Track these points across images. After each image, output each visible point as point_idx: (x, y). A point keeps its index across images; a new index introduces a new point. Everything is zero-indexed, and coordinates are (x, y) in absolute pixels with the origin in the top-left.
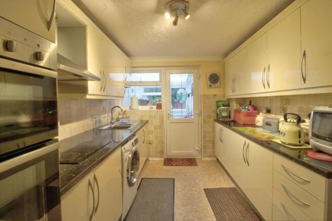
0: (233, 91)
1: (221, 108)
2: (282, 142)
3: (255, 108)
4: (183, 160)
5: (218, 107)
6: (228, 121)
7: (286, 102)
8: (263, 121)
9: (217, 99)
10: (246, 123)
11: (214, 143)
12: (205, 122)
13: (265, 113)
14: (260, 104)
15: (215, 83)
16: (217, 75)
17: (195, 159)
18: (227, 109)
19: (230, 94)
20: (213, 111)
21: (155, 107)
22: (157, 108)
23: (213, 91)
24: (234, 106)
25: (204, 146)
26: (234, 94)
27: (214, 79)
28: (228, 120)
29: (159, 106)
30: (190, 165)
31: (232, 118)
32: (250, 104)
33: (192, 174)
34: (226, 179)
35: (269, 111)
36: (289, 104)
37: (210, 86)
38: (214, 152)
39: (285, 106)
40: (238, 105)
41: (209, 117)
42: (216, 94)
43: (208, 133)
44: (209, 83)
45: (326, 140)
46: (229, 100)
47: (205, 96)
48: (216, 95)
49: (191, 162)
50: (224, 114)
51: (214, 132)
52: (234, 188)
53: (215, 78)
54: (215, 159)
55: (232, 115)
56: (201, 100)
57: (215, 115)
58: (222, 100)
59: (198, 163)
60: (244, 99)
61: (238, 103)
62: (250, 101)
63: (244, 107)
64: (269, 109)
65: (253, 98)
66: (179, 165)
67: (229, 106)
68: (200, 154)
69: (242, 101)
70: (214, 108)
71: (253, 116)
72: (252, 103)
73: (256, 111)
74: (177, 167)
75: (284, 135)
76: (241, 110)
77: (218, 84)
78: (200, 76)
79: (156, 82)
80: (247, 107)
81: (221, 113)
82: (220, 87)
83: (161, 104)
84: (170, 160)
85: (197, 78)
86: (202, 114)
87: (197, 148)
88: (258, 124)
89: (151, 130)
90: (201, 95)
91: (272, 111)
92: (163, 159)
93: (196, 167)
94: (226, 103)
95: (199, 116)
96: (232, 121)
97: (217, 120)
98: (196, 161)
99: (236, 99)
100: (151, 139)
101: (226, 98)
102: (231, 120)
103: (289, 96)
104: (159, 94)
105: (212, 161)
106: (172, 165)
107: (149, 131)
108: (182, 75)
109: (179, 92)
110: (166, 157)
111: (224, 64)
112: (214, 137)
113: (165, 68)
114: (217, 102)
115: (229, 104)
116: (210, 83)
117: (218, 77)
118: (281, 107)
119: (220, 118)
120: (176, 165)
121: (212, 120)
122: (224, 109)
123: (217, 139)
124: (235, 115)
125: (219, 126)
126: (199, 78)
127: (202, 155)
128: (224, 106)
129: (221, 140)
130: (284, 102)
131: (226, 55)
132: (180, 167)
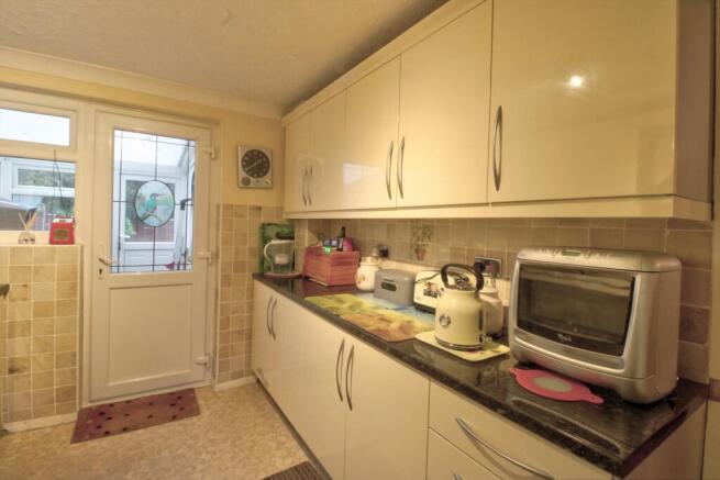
0: (307, 199)
1: (273, 242)
2: (441, 342)
3: (355, 246)
4: (151, 402)
5: (265, 240)
6: (289, 278)
7: (425, 234)
8: (377, 277)
9: (263, 220)
10: (334, 283)
11: (250, 336)
12: (226, 280)
13: (377, 258)
14: (365, 237)
15: (259, 176)
16: (264, 155)
17: (192, 390)
18: (289, 245)
19: (297, 208)
20: (251, 250)
21: (42, 237)
22: (52, 242)
23: (252, 197)
24: (305, 238)
25: (222, 349)
26: (308, 208)
27: (257, 164)
28: (290, 274)
29: (63, 234)
30: (174, 418)
31: (299, 270)
32: (343, 236)
33: (180, 451)
34: (283, 439)
35: (384, 254)
36: (429, 238)
37: (246, 182)
38: (249, 363)
39: (420, 243)
40: (313, 236)
41: (239, 266)
42: (259, 204)
43: (234, 312)
44: (243, 174)
45: (559, 340)
46: (293, 223)
47: (228, 207)
48: (259, 208)
49: (179, 404)
50: (280, 259)
51: (251, 306)
52: (304, 463)
53: (259, 161)
54: (251, 379)
55: (300, 262)
56: (217, 218)
57: (256, 261)
58: (276, 221)
59: (200, 402)
60: (329, 223)
61: (314, 233)
62: (344, 229)
63: (327, 242)
64: (385, 248)
65: (348, 220)
66: (136, 428)
67: (292, 238)
68: (209, 373)
69: (324, 228)
70: (254, 241)
71: (350, 264)
72: (347, 234)
73: (356, 253)
74: (126, 436)
75: (449, 322)
76: (320, 248)
77: (267, 179)
78: (217, 151)
79: (55, 149)
80: (334, 243)
81: (271, 257)
82: (271, 188)
83: (71, 227)
84: (102, 414)
85: (209, 157)
86: (220, 261)
87: (202, 358)
88: (364, 285)
89: (19, 318)
90: (218, 206)
91: (391, 252)
92: (73, 417)
93: (195, 419)
94: (286, 230)
95: (209, 265)
96: (300, 277)
97: (261, 276)
98: (194, 400)
99: (310, 220)
100: (19, 353)
101: (285, 217)
102: (297, 273)
103: (432, 220)
104: (68, 192)
105: (243, 387)
106: (107, 433)
107: (12, 325)
108: (160, 138)
109: (145, 191)
110: (86, 405)
111: (285, 129)
112: (251, 319)
113: (93, 107)
114: (264, 226)
115: (293, 232)
116: (245, 175)
117: (268, 162)
118: (411, 246)
119: (269, 269)
120: (125, 430)
121: (248, 274)
122: (280, 245)
123: (261, 325)
124: (307, 262)
125: (265, 292)
126: (214, 156)
127: (214, 375)
128: (279, 237)
129: (271, 331)
130: (420, 233)
131: (290, 106)
132: (140, 431)
